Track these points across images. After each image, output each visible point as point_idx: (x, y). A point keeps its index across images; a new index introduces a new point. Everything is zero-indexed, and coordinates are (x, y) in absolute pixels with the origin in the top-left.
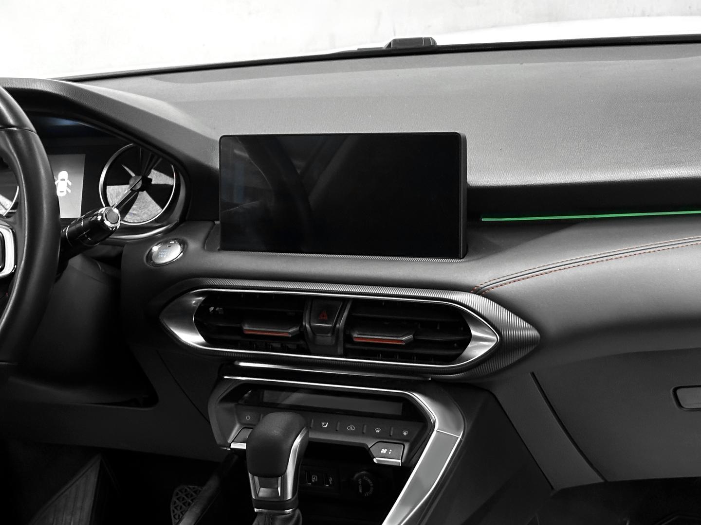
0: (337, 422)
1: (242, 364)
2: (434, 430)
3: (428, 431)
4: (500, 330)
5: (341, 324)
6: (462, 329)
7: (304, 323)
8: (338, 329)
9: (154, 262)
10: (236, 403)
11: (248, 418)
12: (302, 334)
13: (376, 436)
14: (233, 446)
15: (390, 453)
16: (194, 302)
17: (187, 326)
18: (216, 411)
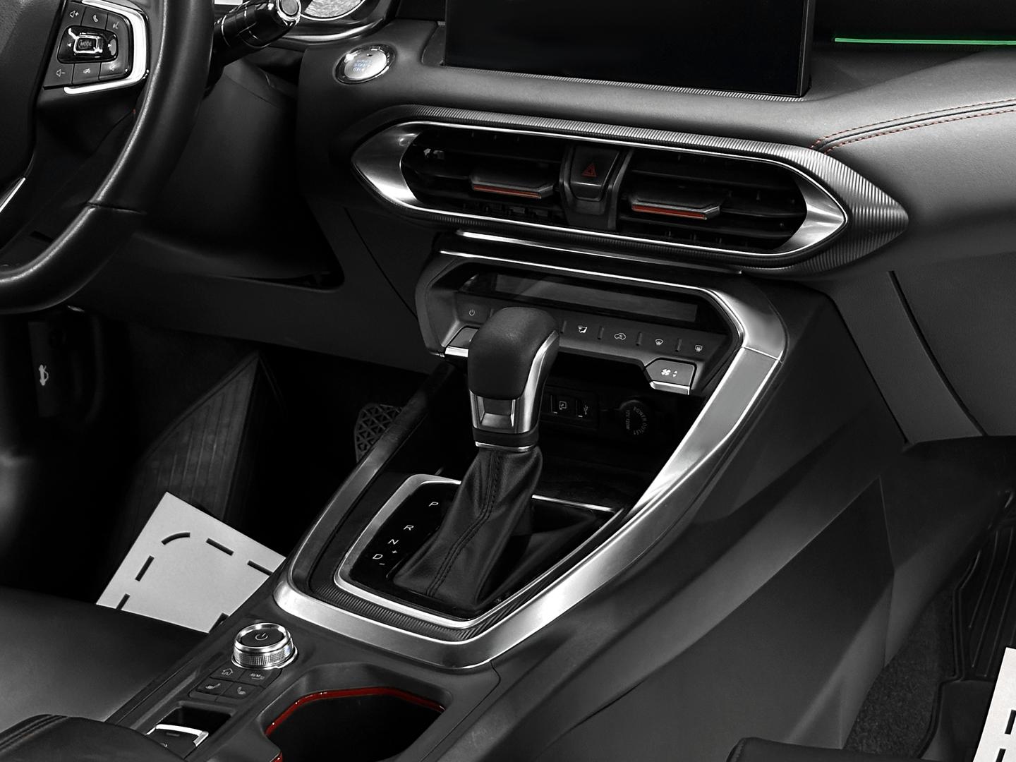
0: (601, 327)
1: (467, 235)
2: (740, 347)
3: (732, 348)
4: (850, 206)
5: (615, 185)
6: (793, 201)
7: (561, 181)
8: (611, 190)
9: (346, 77)
10: (456, 291)
11: (472, 313)
12: (556, 197)
13: (656, 350)
14: (449, 351)
15: (674, 376)
16: (402, 140)
17: (390, 174)
18: (427, 301)
